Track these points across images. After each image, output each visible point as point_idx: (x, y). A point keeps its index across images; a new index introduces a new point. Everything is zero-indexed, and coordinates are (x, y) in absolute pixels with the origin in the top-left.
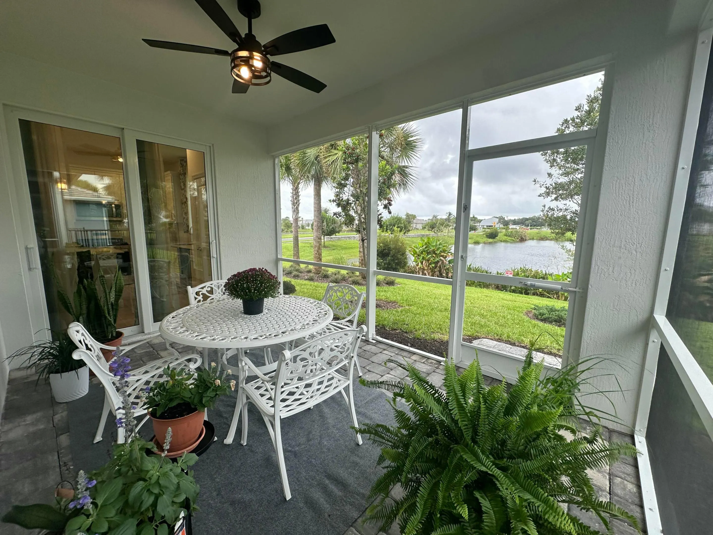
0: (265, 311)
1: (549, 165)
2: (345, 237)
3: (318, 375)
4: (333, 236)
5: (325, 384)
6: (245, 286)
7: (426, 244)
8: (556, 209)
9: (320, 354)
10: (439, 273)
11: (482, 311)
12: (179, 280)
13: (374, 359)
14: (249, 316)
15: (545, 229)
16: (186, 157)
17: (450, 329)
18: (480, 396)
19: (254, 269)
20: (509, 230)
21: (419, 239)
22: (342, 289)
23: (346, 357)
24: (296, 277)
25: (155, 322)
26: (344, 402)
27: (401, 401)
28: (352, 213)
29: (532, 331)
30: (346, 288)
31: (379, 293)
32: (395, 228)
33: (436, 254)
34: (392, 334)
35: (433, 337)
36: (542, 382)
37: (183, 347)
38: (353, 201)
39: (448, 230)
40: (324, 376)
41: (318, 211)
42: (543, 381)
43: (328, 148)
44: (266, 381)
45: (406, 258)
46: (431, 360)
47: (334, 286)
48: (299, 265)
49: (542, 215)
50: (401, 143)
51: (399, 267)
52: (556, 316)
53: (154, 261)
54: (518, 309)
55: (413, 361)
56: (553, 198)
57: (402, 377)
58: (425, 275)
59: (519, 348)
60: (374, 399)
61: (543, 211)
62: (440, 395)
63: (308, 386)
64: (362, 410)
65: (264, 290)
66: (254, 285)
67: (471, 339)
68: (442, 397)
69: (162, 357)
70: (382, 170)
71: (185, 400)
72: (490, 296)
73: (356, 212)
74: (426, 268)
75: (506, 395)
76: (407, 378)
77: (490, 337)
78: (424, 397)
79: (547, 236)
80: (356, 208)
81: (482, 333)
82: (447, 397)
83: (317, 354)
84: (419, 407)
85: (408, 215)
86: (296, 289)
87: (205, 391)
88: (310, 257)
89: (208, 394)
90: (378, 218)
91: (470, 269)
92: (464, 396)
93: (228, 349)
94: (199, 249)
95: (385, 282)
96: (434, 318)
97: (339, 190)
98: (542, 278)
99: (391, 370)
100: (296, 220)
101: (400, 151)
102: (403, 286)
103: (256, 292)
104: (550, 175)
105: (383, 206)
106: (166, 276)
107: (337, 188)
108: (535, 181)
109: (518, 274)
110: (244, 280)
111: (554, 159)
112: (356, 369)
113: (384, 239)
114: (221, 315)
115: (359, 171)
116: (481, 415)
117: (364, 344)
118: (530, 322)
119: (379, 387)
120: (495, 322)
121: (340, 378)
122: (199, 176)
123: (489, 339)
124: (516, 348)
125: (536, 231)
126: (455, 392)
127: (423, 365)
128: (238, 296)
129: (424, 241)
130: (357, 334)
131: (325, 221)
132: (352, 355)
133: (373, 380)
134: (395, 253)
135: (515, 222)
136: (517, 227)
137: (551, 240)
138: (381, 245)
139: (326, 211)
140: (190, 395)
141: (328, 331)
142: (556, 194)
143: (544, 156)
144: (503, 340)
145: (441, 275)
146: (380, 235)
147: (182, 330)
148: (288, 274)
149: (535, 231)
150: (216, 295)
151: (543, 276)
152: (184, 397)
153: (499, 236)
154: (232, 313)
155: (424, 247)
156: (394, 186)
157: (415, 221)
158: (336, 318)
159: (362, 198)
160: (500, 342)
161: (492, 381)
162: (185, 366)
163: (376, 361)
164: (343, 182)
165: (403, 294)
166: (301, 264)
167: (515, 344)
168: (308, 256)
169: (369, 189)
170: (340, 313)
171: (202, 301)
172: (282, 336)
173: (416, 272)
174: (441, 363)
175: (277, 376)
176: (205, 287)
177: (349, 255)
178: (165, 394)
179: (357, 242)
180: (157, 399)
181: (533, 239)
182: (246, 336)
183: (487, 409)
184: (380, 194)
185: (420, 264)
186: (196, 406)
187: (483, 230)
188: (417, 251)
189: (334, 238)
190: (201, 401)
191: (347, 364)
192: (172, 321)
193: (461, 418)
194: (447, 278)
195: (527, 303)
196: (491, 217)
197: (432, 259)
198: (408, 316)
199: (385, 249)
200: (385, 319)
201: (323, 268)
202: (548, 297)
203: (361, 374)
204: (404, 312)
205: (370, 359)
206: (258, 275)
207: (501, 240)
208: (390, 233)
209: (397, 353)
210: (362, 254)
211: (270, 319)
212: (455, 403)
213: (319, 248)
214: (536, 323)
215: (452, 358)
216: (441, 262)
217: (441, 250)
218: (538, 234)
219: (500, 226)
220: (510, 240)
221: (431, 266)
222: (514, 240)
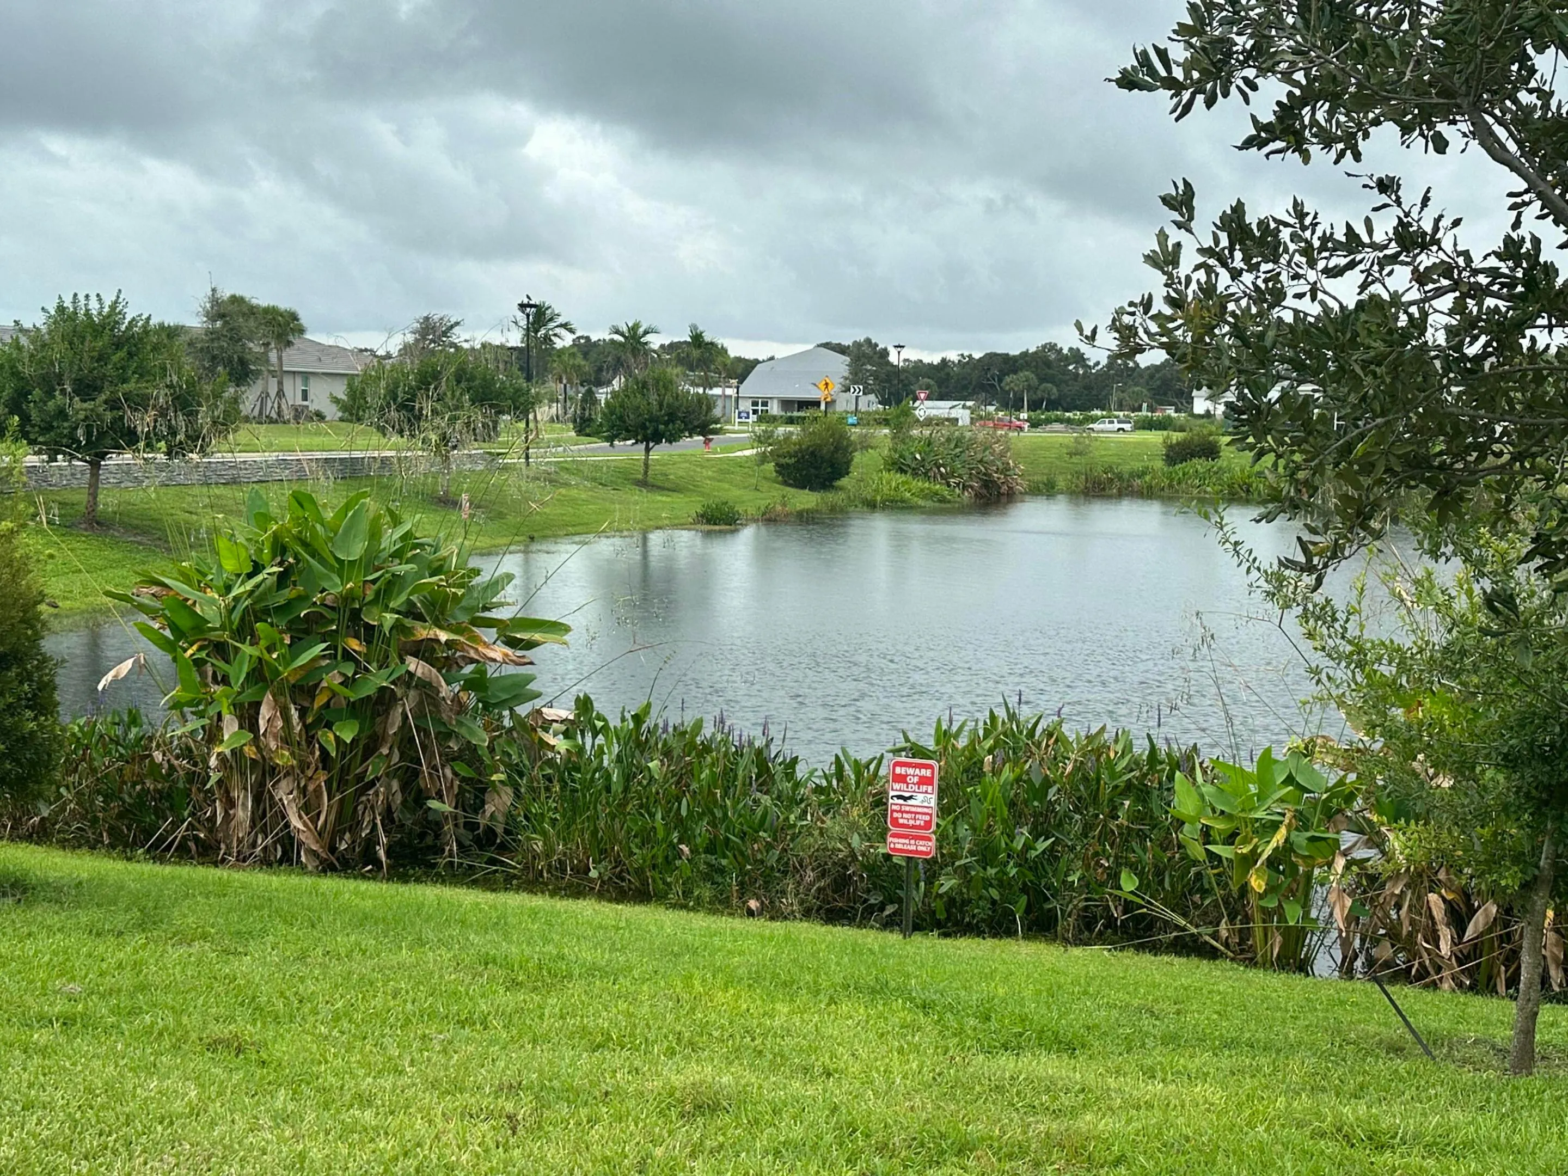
7: (282, 546)
8: (1289, 239)
15: (1107, 426)
20: (915, 432)
33: (368, 634)
61: (1165, 258)
79: (1125, 470)
85: (227, 311)
125: (1059, 438)
129: (268, 519)
135: (945, 381)
136: (960, 412)
149: (1057, 435)
151: (1136, 774)
153: (853, 473)
155: (265, 575)
187: (761, 429)
188: (208, 608)
196: (810, 347)
197: (332, 679)
207: (868, 494)
216: (409, 702)
217: (410, 603)
218: (1075, 459)
219: (863, 407)
220: (925, 497)
221: (328, 738)
222: (943, 500)
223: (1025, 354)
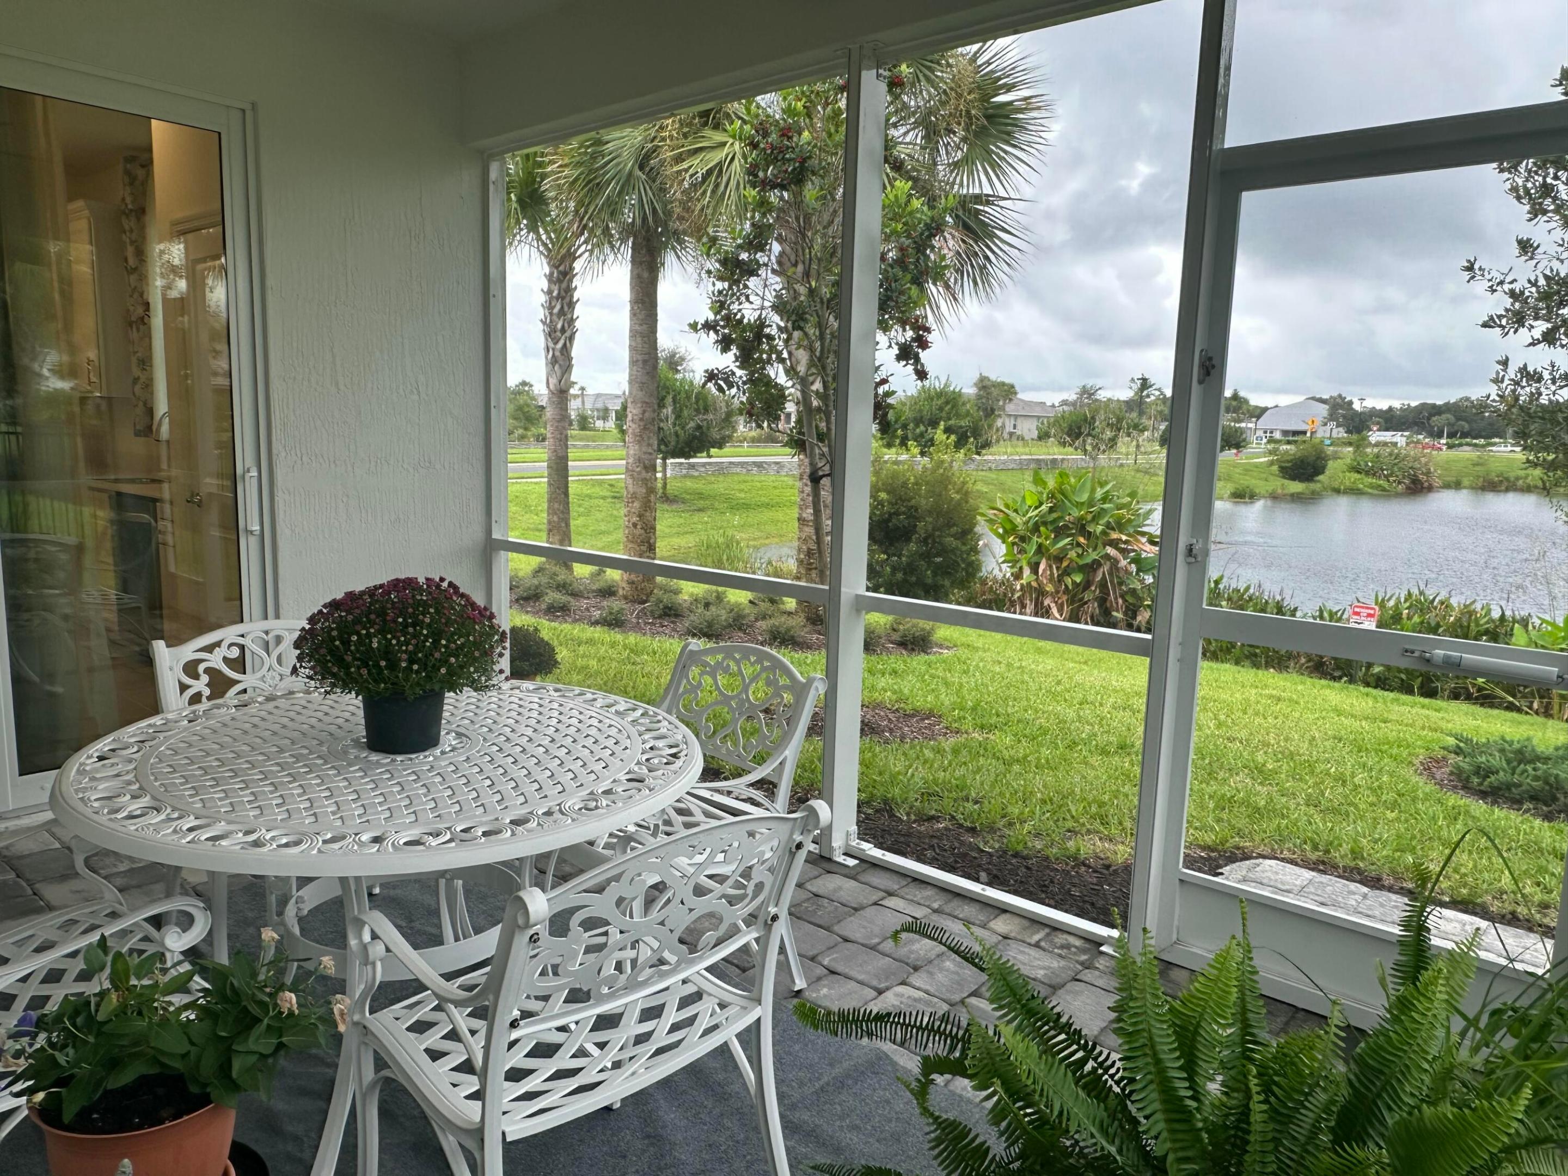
0: (448, 740)
1: (1528, 207)
2: (742, 464)
3: (645, 983)
4: (700, 459)
5: (671, 1016)
6: (375, 645)
7: (1052, 496)
8: (1546, 375)
9: (649, 903)
10: (1100, 606)
11: (1260, 757)
12: (113, 617)
13: (853, 927)
14: (386, 759)
15: (1502, 449)
16: (149, 149)
17: (1137, 820)
18: (1249, 1071)
19: (410, 583)
20: (1369, 450)
21: (1029, 476)
22: (738, 662)
23: (751, 919)
24: (557, 611)
25: (24, 770)
26: (736, 1087)
27: (951, 1087)
28: (778, 374)
29: (1444, 833)
30: (753, 659)
31: (871, 680)
32: (940, 435)
33: (1088, 535)
34: (920, 836)
35: (1073, 850)
36: (1472, 1023)
37: (131, 870)
38: (780, 329)
39: (1138, 446)
40: (667, 989)
41: (645, 362)
42: (1477, 1018)
43: (690, 124)
44: (452, 1002)
45: (975, 550)
46: (1065, 936)
47: (706, 652)
48: (570, 569)
49: (1493, 397)
50: (968, 112)
51: (947, 583)
52: (1536, 778)
53: (23, 542)
54: (1395, 751)
55: (995, 939)
56: (1537, 334)
57: (957, 997)
58: (1047, 613)
59: (1393, 897)
60: (848, 1076)
61: (1497, 381)
62: (1101, 1065)
63: (607, 1022)
64: (806, 1116)
65: (445, 662)
66: (407, 643)
67: (1215, 860)
68: (1106, 1070)
69: (50, 908)
70: (893, 212)
71: (163, 1065)
72: (1290, 700)
73: (791, 372)
74: (1049, 588)
75: (1341, 1068)
76: (973, 1001)
77: (1286, 854)
78: (1040, 1070)
79: (1512, 475)
80: (790, 353)
81: (1257, 838)
82: (1127, 1074)
83: (637, 906)
84: (1020, 1108)
85: (984, 385)
86: (559, 657)
87: (239, 1033)
88: (610, 538)
89: (252, 1044)
90: (876, 395)
91: (1216, 595)
92: (1190, 1068)
93: (304, 881)
94: (195, 501)
95: (896, 637)
96: (1077, 779)
97: (726, 285)
98: (1487, 632)
99: (916, 969)
100: (561, 394)
101: (964, 140)
102: (963, 653)
103: (415, 667)
104: (1526, 247)
105: (895, 350)
106: (63, 600)
107: (721, 279)
108: (1470, 268)
109: (1396, 618)
110: (372, 623)
111: (1545, 185)
112: (783, 966)
113: (895, 475)
114: (281, 751)
115: (807, 217)
116: (1252, 1138)
117: (816, 871)
118: (1439, 801)
119: (870, 1035)
120: (1309, 796)
121: (727, 998)
122: (196, 224)
123: (1282, 860)
124: (1385, 896)
125: (1467, 455)
126: (1155, 1054)
127: (1033, 952)
128: (346, 682)
129: (1044, 484)
130: (792, 834)
131: (669, 399)
132: (773, 910)
133: (848, 1004)
134: (934, 529)
135: (1390, 420)
136: (1400, 438)
137: (1528, 489)
138: (883, 495)
139: (674, 362)
140: (184, 1047)
141: (681, 819)
142: (1548, 321)
143: (1506, 175)
144: (1335, 867)
145: (1105, 618)
146: (877, 460)
147: (135, 807)
148: (526, 599)
149: (1466, 453)
150: (259, 675)
151: (1491, 626)
152: (163, 1053)
153: (1327, 472)
154: (321, 743)
155: (1044, 508)
156: (938, 275)
157: (1010, 408)
158: (711, 773)
159: (813, 319)
160: (1324, 872)
161: (1293, 1017)
162: (146, 939)
163: (858, 935)
164: (744, 256)
165: (961, 685)
166: (575, 564)
167: (1379, 880)
168: (602, 533)
169: (843, 287)
170: (727, 753)
171: (209, 698)
172: (513, 834)
173: (1013, 603)
174: (1103, 949)
175: (495, 984)
176: (218, 644)
177: (757, 534)
178: (91, 1039)
179: (790, 481)
180: (61, 1059)
181: (1457, 485)
182: (377, 833)
183: (1271, 1118)
184: (883, 307)
185: (1027, 572)
186: (205, 1085)
187: (1270, 447)
188: (1018, 520)
189: (704, 465)
190: (225, 1068)
191: (755, 946)
192: (97, 770)
193: (1175, 1150)
194: (1130, 627)
195: (1430, 729)
196: (1301, 398)
197: (1072, 554)
198: (979, 769)
199: (897, 514)
200: (894, 777)
201: (659, 579)
202: (1511, 707)
203: (800, 984)
204: (964, 752)
205: (836, 928)
206: (425, 604)
207: (1336, 485)
208: (916, 451)
209: (936, 906)
210: (810, 530)
211: (466, 769)
212: (1155, 1095)
213: (647, 506)
214: (1462, 802)
215: (1145, 930)
216: (1106, 568)
217: (1109, 523)
218: (1477, 468)
219: (1334, 435)
220: (1372, 488)
221: (1068, 581)
222: (1384, 490)
223: (1447, 404)
